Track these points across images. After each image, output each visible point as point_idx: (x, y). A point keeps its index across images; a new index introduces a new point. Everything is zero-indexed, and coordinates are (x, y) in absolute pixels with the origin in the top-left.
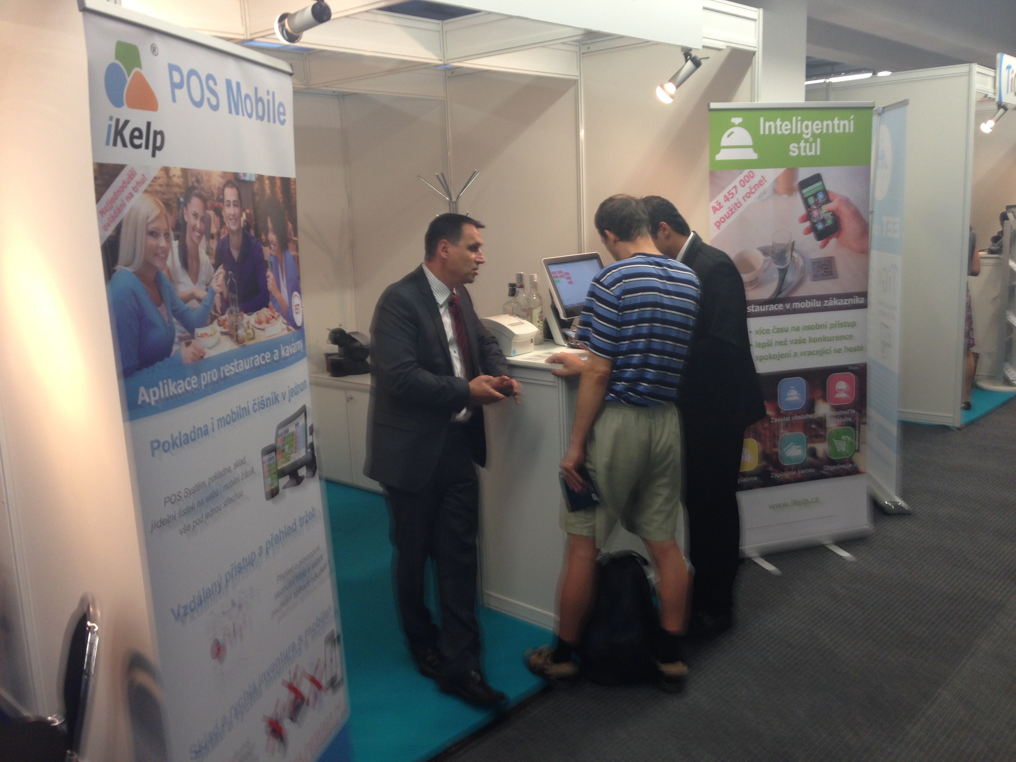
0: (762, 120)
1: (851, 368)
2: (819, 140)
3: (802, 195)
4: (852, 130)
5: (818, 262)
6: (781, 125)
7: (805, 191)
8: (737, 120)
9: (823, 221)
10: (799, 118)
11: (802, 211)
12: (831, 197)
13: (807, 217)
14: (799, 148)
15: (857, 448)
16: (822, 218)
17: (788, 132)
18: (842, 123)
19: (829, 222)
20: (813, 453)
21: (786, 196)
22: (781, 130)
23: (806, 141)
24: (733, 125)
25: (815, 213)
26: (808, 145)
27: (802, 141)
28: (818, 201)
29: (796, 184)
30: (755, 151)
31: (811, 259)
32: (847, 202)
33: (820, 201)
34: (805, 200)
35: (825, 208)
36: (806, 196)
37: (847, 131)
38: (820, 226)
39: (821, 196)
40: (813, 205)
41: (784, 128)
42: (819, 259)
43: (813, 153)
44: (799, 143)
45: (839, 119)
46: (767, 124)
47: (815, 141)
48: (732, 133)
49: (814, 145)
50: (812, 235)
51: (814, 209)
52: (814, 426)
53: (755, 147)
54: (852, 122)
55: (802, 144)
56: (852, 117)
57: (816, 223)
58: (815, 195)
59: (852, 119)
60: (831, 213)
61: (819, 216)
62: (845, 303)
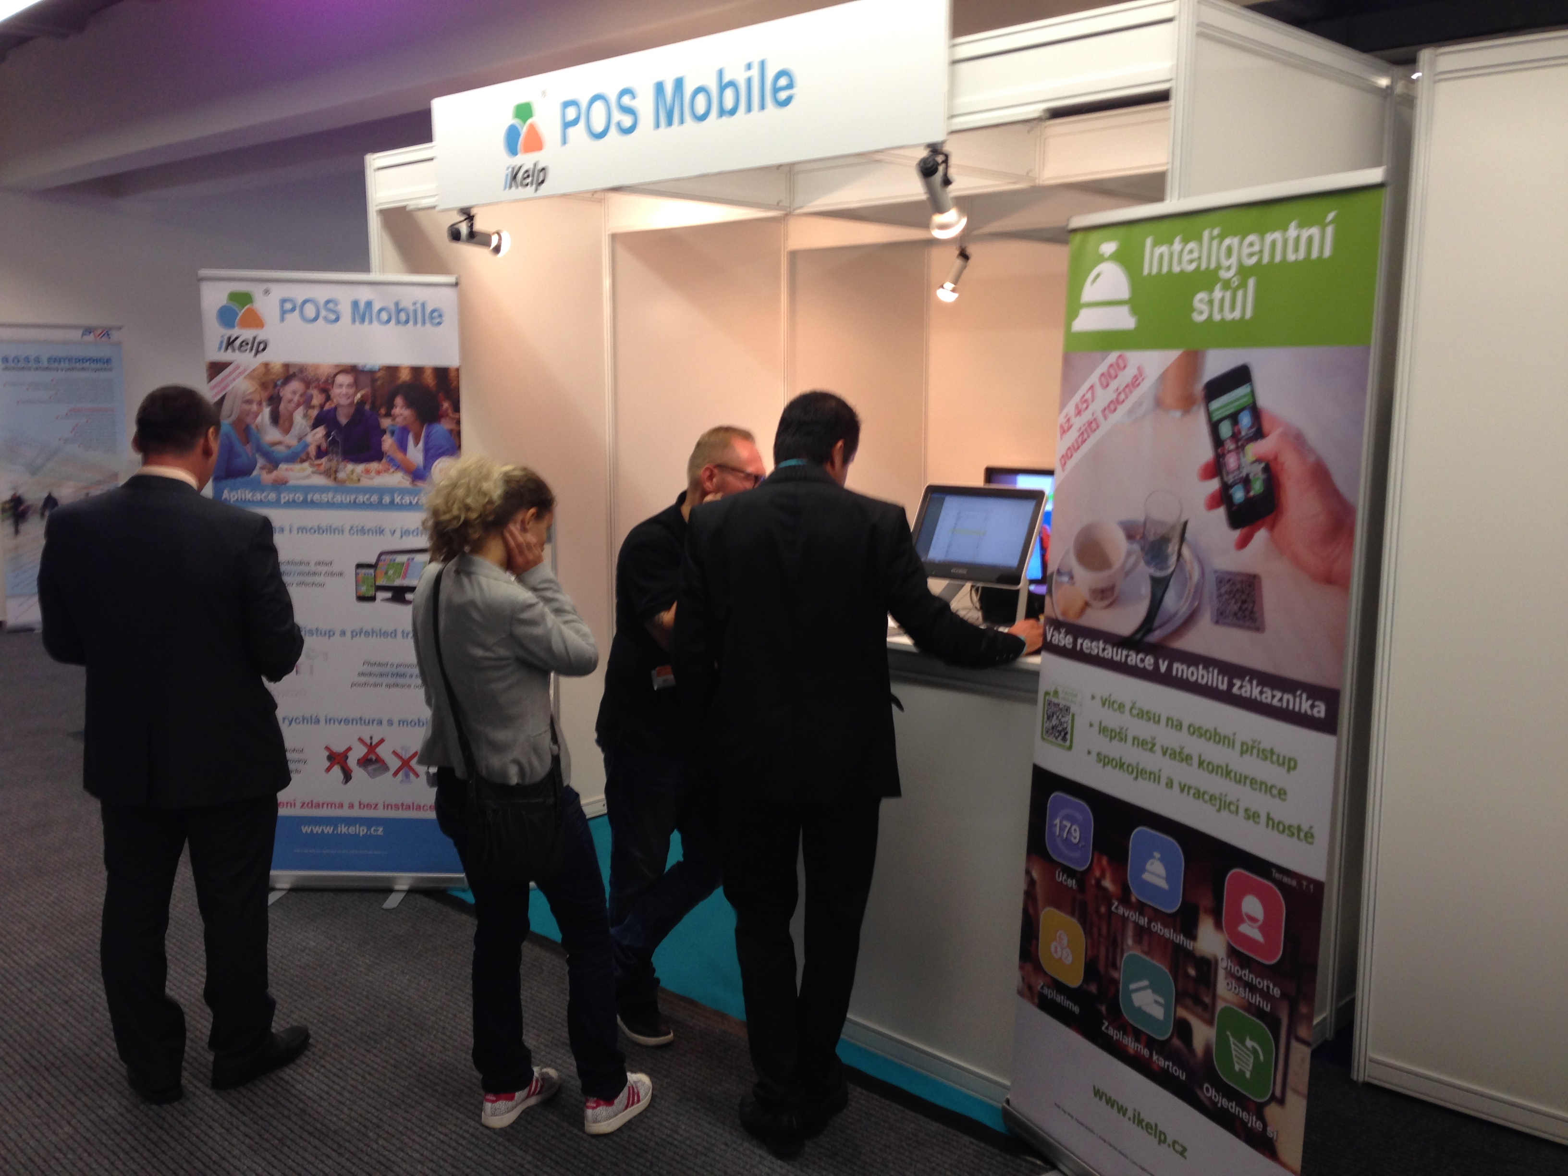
0: (1149, 242)
1: (1278, 876)
2: (1251, 282)
3: (1209, 415)
4: (1327, 253)
5: (1229, 581)
6: (1182, 251)
7: (1215, 404)
8: (1109, 248)
9: (1246, 482)
10: (1216, 232)
12: (1266, 426)
13: (1215, 469)
14: (1211, 302)
15: (1278, 1093)
16: (1245, 475)
17: (1193, 266)
18: (1305, 234)
19: (1257, 487)
21: (1178, 414)
22: (1180, 262)
23: (1226, 285)
24: (1101, 259)
25: (1231, 461)
26: (1228, 295)
27: (1218, 287)
28: (1239, 432)
29: (1199, 388)
30: (1134, 311)
31: (1216, 572)
33: (1243, 433)
34: (1214, 427)
35: (1253, 450)
36: (1216, 417)
37: (1315, 254)
38: (1239, 495)
39: (1245, 420)
40: (1228, 441)
41: (1186, 257)
42: (1230, 573)
43: (1237, 314)
44: (1211, 290)
45: (1301, 226)
46: (1158, 250)
47: (1243, 285)
48: (1098, 276)
49: (1240, 294)
50: (1221, 512)
51: (1230, 452)
52: (1192, 972)
53: (1134, 303)
54: (1330, 230)
55: (1218, 294)
56: (1331, 216)
57: (1232, 486)
58: (1234, 418)
59: (1331, 222)
60: (1263, 465)
61: (1239, 467)
62: (1275, 702)
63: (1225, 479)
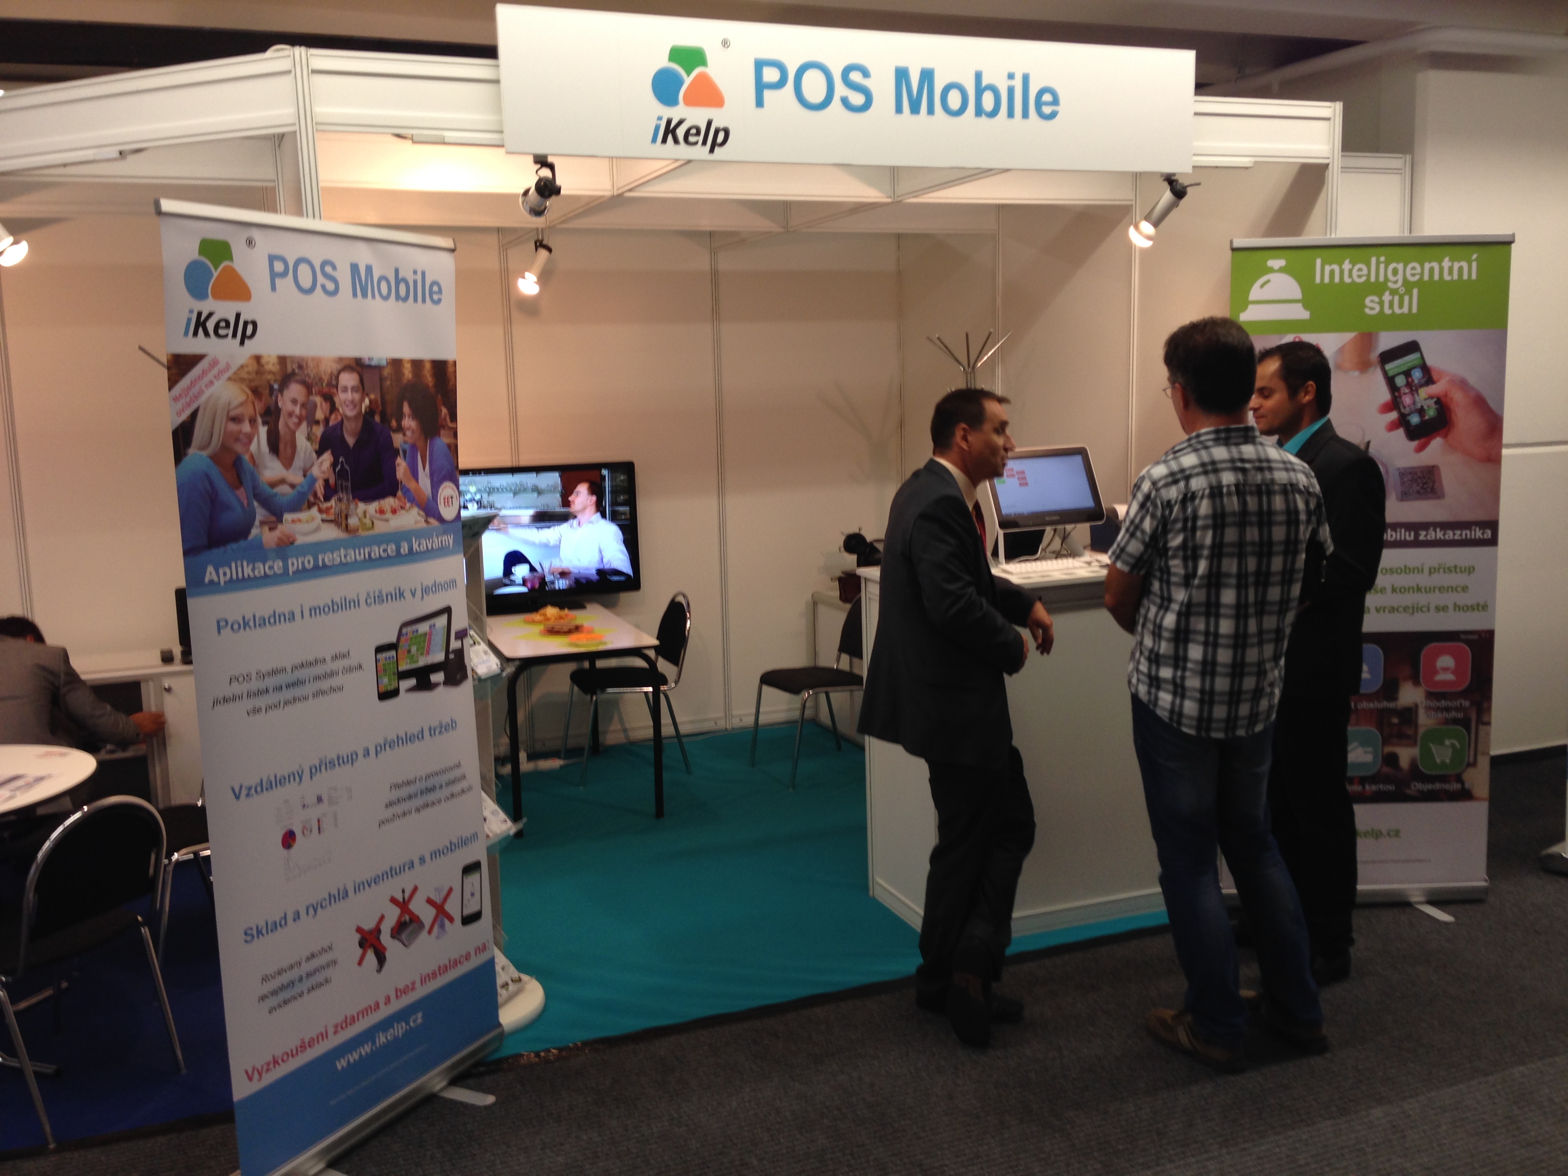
0: (1318, 262)
1: (1463, 636)
2: (1415, 292)
3: (1385, 373)
4: (1474, 277)
5: (1410, 473)
6: (1350, 271)
7: (1388, 367)
8: (1276, 263)
9: (1421, 411)
10: (1382, 259)
11: (1385, 396)
12: (1435, 376)
13: (1394, 404)
14: (1381, 303)
15: (1472, 759)
16: (1419, 407)
17: (1363, 279)
18: (1456, 265)
19: (1431, 413)
20: (1391, 760)
21: (1357, 373)
22: (1350, 276)
23: (1394, 292)
24: (1271, 270)
25: (1407, 400)
26: (1396, 298)
27: (1387, 293)
28: (1413, 381)
29: (1374, 356)
30: (1306, 307)
31: (1398, 469)
32: (1463, 384)
33: (1416, 382)
34: (1390, 381)
35: (1423, 392)
36: (1391, 374)
37: (1465, 277)
38: (1415, 420)
39: (1417, 375)
40: (1404, 387)
41: (1355, 273)
42: (1413, 468)
43: (1405, 310)
44: (1380, 295)
45: (1452, 260)
46: (1327, 269)
47: (1409, 293)
48: (1268, 281)
49: (1406, 298)
50: (1401, 432)
51: (1405, 394)
52: (1395, 720)
53: (1306, 302)
54: (1474, 264)
55: (1387, 297)
56: (1474, 256)
57: (1409, 415)
58: (1407, 374)
59: (1475, 260)
60: (1435, 400)
61: (1414, 403)
62: (1457, 537)
63: (1403, 410)
